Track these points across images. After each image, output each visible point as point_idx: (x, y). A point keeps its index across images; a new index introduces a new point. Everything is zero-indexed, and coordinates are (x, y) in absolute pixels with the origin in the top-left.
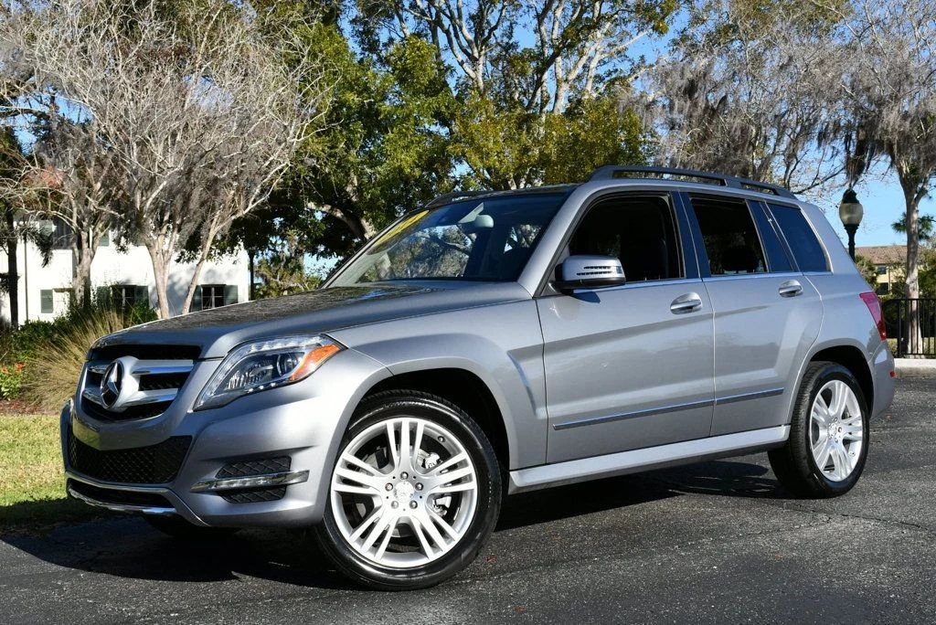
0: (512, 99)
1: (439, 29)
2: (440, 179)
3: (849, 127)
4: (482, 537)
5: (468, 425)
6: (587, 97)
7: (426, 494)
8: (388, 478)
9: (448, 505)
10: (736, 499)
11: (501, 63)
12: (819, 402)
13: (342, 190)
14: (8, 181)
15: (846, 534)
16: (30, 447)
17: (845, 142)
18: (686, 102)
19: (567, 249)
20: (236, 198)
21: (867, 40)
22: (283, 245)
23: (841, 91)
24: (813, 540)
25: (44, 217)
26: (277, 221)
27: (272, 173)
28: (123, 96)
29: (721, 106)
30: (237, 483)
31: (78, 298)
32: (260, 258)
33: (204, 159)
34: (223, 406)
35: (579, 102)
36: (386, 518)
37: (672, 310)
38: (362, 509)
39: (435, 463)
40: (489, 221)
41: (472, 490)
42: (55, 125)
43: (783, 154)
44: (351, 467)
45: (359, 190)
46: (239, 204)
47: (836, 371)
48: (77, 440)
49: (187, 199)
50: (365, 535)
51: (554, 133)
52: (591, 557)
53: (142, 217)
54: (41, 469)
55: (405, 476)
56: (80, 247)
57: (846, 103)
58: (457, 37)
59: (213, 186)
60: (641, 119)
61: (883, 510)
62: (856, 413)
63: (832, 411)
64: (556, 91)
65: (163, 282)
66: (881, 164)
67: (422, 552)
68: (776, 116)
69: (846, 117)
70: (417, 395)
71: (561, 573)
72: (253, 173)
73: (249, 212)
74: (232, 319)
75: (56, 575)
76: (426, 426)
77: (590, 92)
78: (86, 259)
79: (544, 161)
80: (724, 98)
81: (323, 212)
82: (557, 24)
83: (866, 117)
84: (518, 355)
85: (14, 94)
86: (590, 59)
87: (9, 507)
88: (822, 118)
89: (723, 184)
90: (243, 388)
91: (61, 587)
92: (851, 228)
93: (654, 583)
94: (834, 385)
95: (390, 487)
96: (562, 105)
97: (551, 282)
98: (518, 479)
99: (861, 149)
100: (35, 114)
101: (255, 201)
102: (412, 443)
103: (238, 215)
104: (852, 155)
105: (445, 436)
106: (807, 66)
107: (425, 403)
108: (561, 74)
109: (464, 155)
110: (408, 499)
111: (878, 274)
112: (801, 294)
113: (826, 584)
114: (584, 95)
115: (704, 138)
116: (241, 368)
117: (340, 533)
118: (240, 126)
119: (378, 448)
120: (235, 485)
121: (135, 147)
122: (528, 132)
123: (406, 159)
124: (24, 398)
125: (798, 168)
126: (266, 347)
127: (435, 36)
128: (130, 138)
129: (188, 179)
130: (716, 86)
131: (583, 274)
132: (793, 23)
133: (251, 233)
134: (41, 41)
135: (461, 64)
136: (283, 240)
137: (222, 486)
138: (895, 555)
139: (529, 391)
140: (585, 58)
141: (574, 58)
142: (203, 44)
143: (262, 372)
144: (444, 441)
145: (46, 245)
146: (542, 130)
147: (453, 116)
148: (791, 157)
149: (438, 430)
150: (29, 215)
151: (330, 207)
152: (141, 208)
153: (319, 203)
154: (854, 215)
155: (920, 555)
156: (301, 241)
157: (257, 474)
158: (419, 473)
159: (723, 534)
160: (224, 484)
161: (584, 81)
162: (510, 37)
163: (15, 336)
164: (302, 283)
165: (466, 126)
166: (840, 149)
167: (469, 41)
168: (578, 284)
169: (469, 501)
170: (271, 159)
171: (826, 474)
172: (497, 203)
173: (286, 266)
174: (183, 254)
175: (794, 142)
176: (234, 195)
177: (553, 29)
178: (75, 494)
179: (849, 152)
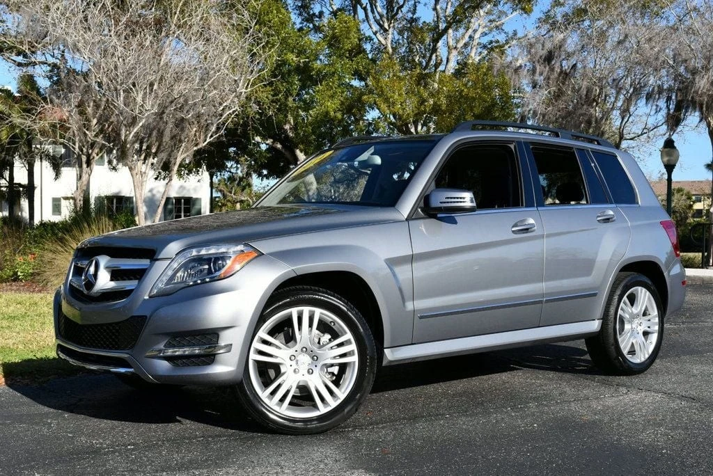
0: (414, 61)
1: (359, 6)
2: (357, 121)
3: (670, 90)
4: (361, 397)
5: (353, 314)
6: (470, 61)
7: (320, 364)
8: (291, 351)
9: (336, 373)
10: (560, 374)
11: (406, 33)
12: (625, 303)
13: (281, 128)
14: (27, 116)
15: (638, 403)
16: (38, 318)
17: (667, 102)
18: (545, 67)
19: (433, 183)
20: (197, 134)
21: (686, 23)
22: (237, 168)
23: (664, 61)
24: (613, 407)
25: (55, 143)
26: (232, 149)
27: (225, 115)
28: (113, 55)
29: (572, 71)
30: (179, 352)
31: (79, 205)
32: (219, 178)
33: (173, 104)
34: (171, 294)
35: (466, 64)
36: (290, 381)
37: (513, 231)
38: (272, 373)
39: (328, 341)
40: (378, 160)
41: (354, 362)
42: (63, 75)
43: (620, 109)
44: (265, 342)
45: (295, 128)
46: (200, 138)
47: (639, 279)
48: (65, 316)
49: (161, 134)
50: (273, 393)
51: (444, 88)
52: (443, 415)
53: (126, 147)
54: (44, 335)
55: (305, 350)
56: (81, 166)
57: (668, 72)
58: (373, 12)
59: (180, 123)
60: (510, 79)
61: (670, 386)
62: (654, 312)
63: (635, 310)
64: (448, 55)
65: (141, 196)
66: (693, 118)
67: (315, 407)
68: (614, 80)
69: (667, 83)
70: (315, 291)
71: (420, 425)
72: (211, 114)
73: (207, 144)
74: (191, 228)
75: (47, 415)
76: (321, 313)
77: (475, 57)
78: (85, 177)
79: (436, 110)
80: (574, 66)
81: (267, 144)
82: (450, 4)
83: (683, 83)
84: (392, 262)
85: (33, 50)
86: (475, 31)
87: (18, 363)
88: (650, 82)
89: (557, 136)
90: (185, 282)
91: (51, 423)
92: (670, 168)
93: (488, 435)
94: (637, 290)
95: (293, 358)
96: (452, 66)
97: (420, 208)
98: (390, 355)
99: (679, 107)
100: (49, 65)
101: (211, 136)
102: (311, 325)
103: (199, 147)
104: (672, 111)
105: (336, 321)
106: (639, 42)
107: (321, 296)
108: (452, 43)
109: (375, 103)
110: (307, 368)
111: (694, 202)
112: (614, 221)
113: (617, 441)
114: (468, 60)
115: (558, 95)
116: (185, 266)
117: (255, 391)
118: (201, 79)
119: (286, 329)
120: (177, 353)
121: (122, 93)
122: (425, 87)
123: (332, 106)
124: (34, 280)
125: (630, 120)
126: (203, 252)
127: (355, 12)
128: (119, 87)
129: (161, 118)
130: (569, 55)
131: (445, 202)
132: (630, 8)
133: (211, 158)
134: (53, 11)
135: (375, 33)
136: (237, 164)
137: (169, 354)
138: (672, 419)
139: (400, 290)
140: (470, 31)
141: (461, 31)
142: (176, 16)
143: (201, 270)
144: (334, 325)
145: (57, 164)
146: (436, 85)
147: (368, 73)
148: (625, 112)
149: (330, 316)
150: (43, 141)
151: (272, 140)
152: (126, 140)
153: (264, 138)
154: (672, 158)
155: (691, 420)
156: (250, 167)
157: (194, 345)
158: (315, 348)
159: (545, 401)
160: (170, 352)
161: (469, 48)
162: (414, 12)
163: (30, 233)
164: (251, 198)
165: (378, 81)
166: (662, 106)
167: (381, 16)
168: (440, 210)
169: (351, 371)
170: (225, 104)
171: (629, 357)
172: (384, 146)
173: (239, 184)
174: (160, 173)
175: (628, 101)
176: (196, 131)
177: (447, 8)
178: (62, 356)
179: (669, 110)
